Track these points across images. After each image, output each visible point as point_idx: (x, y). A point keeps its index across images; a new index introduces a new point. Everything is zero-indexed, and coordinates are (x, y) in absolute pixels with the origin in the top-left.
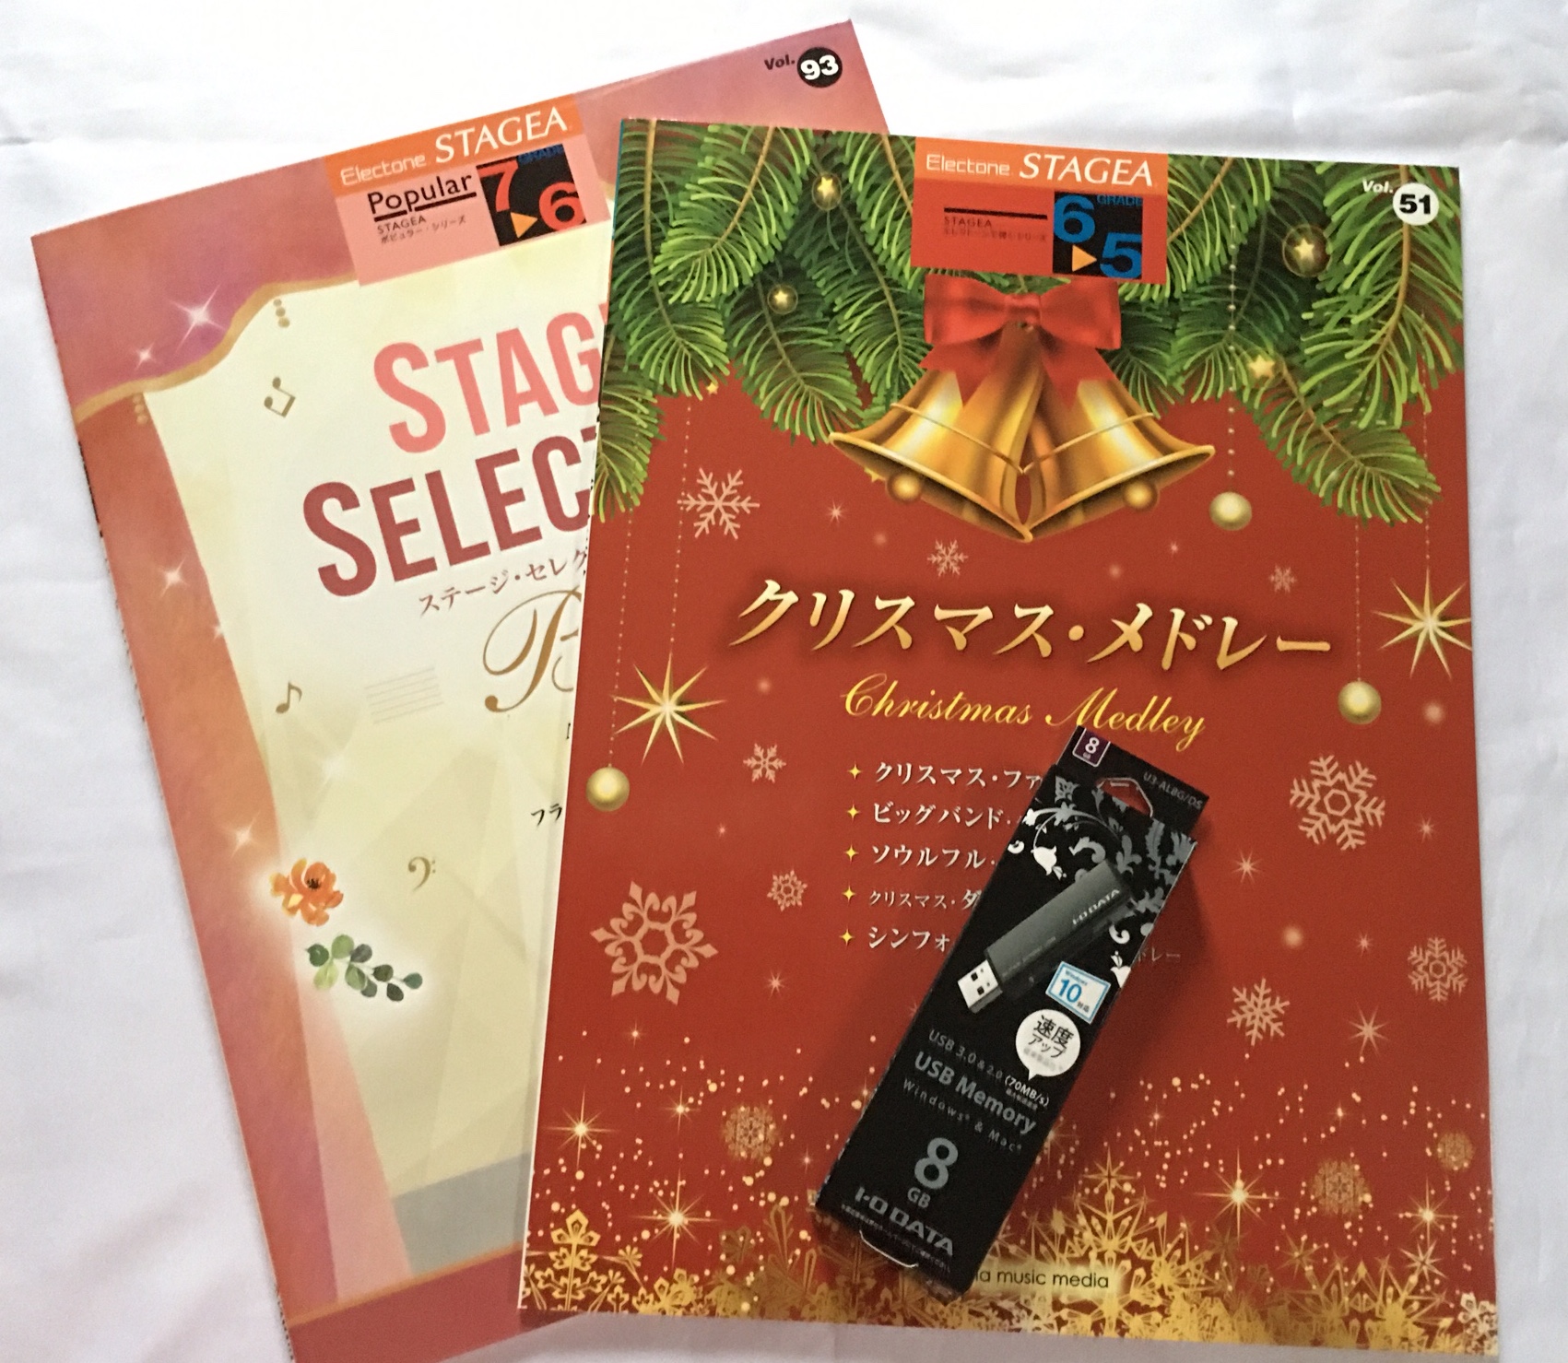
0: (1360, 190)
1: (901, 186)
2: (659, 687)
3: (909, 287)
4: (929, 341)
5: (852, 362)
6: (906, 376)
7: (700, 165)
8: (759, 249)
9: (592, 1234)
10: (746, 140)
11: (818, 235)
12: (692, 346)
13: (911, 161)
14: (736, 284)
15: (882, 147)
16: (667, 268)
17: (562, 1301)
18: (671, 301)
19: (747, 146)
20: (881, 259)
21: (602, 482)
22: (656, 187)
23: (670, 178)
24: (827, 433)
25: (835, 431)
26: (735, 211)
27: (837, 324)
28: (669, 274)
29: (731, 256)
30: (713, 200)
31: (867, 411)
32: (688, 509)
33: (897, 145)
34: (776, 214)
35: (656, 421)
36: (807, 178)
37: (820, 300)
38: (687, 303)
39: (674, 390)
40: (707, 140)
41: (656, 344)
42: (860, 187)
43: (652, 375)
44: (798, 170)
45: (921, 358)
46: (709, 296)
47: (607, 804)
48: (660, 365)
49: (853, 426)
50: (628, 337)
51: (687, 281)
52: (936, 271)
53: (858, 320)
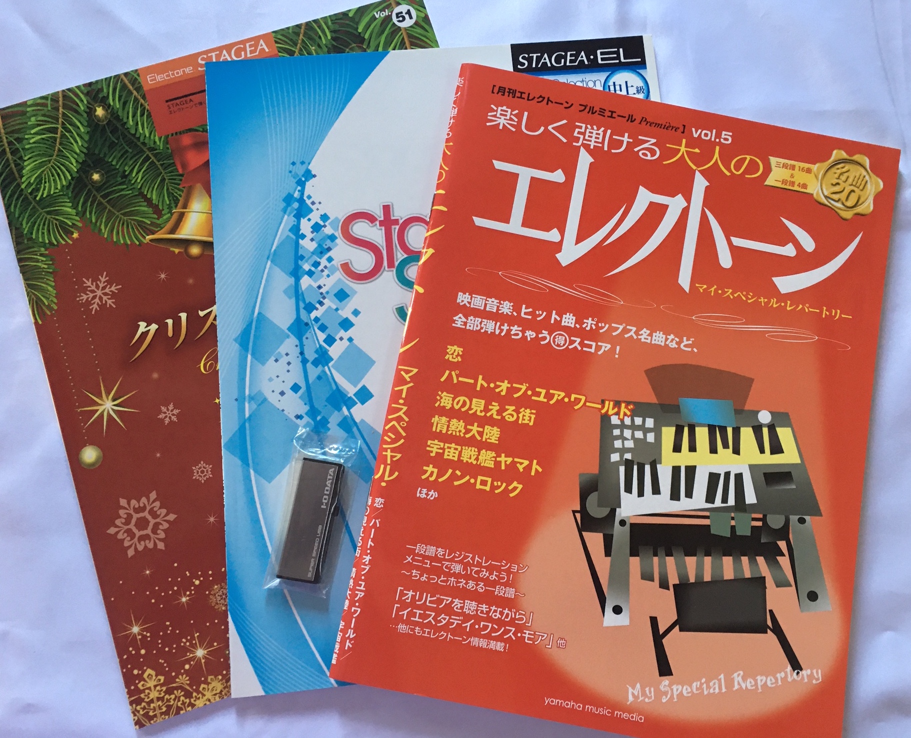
0: (374, 18)
1: (139, 97)
2: (99, 396)
3: (161, 148)
4: (181, 171)
5: (145, 197)
6: (175, 194)
7: (29, 123)
8: (76, 156)
9: (159, 677)
10: (49, 102)
11: (104, 139)
12: (57, 217)
13: (139, 83)
14: (70, 178)
15: (122, 80)
16: (30, 182)
17: (155, 716)
18: (38, 198)
19: (51, 105)
20: (142, 139)
21: (33, 304)
22: (10, 143)
23: (16, 136)
24: (144, 238)
25: (148, 235)
26: (56, 141)
27: (130, 181)
28: (32, 184)
29: (61, 164)
30: (43, 139)
31: (161, 219)
32: (84, 301)
33: (130, 77)
34: (78, 135)
35: (51, 263)
36: (88, 110)
37: (116, 171)
38: (47, 196)
39: (56, 243)
40: (28, 109)
41: (37, 224)
42: (118, 107)
43: (40, 240)
44: (82, 108)
45: (179, 182)
46: (57, 189)
47: (93, 464)
48: (43, 233)
49: (156, 230)
50: (22, 224)
51: (42, 185)
52: (172, 135)
53: (140, 175)
